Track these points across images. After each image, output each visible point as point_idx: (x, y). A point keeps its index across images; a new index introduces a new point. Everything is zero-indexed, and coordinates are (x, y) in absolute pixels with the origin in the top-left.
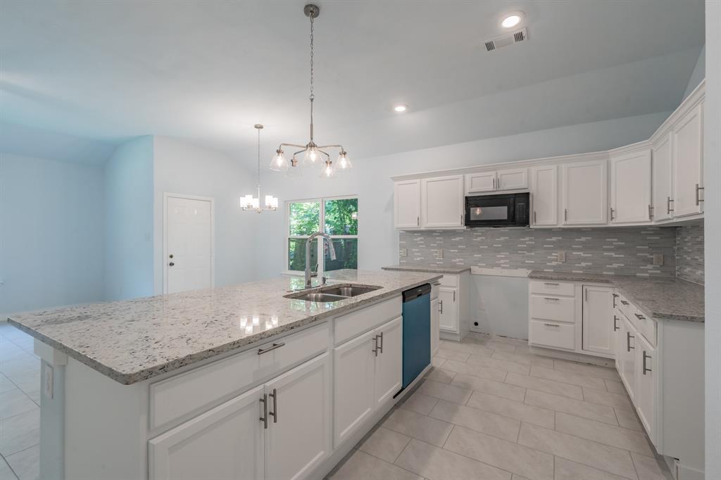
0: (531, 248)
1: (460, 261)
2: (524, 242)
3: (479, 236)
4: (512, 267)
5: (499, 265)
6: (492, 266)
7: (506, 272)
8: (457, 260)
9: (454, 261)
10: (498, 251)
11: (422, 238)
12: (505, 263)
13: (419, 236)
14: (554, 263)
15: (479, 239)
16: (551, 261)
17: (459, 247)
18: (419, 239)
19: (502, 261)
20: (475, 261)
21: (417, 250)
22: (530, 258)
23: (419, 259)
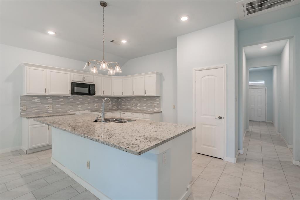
0: (89, 103)
1: (61, 110)
2: (87, 101)
3: (71, 99)
4: (83, 110)
5: (79, 110)
6: (76, 110)
7: (81, 112)
8: (60, 109)
9: (58, 110)
10: (78, 104)
11: (39, 100)
12: (81, 109)
13: (36, 98)
14: (96, 108)
15: (70, 100)
16: (95, 107)
17: (61, 103)
18: (36, 100)
19: (80, 108)
20: (69, 109)
21: (35, 106)
22: (88, 106)
23: (36, 111)
